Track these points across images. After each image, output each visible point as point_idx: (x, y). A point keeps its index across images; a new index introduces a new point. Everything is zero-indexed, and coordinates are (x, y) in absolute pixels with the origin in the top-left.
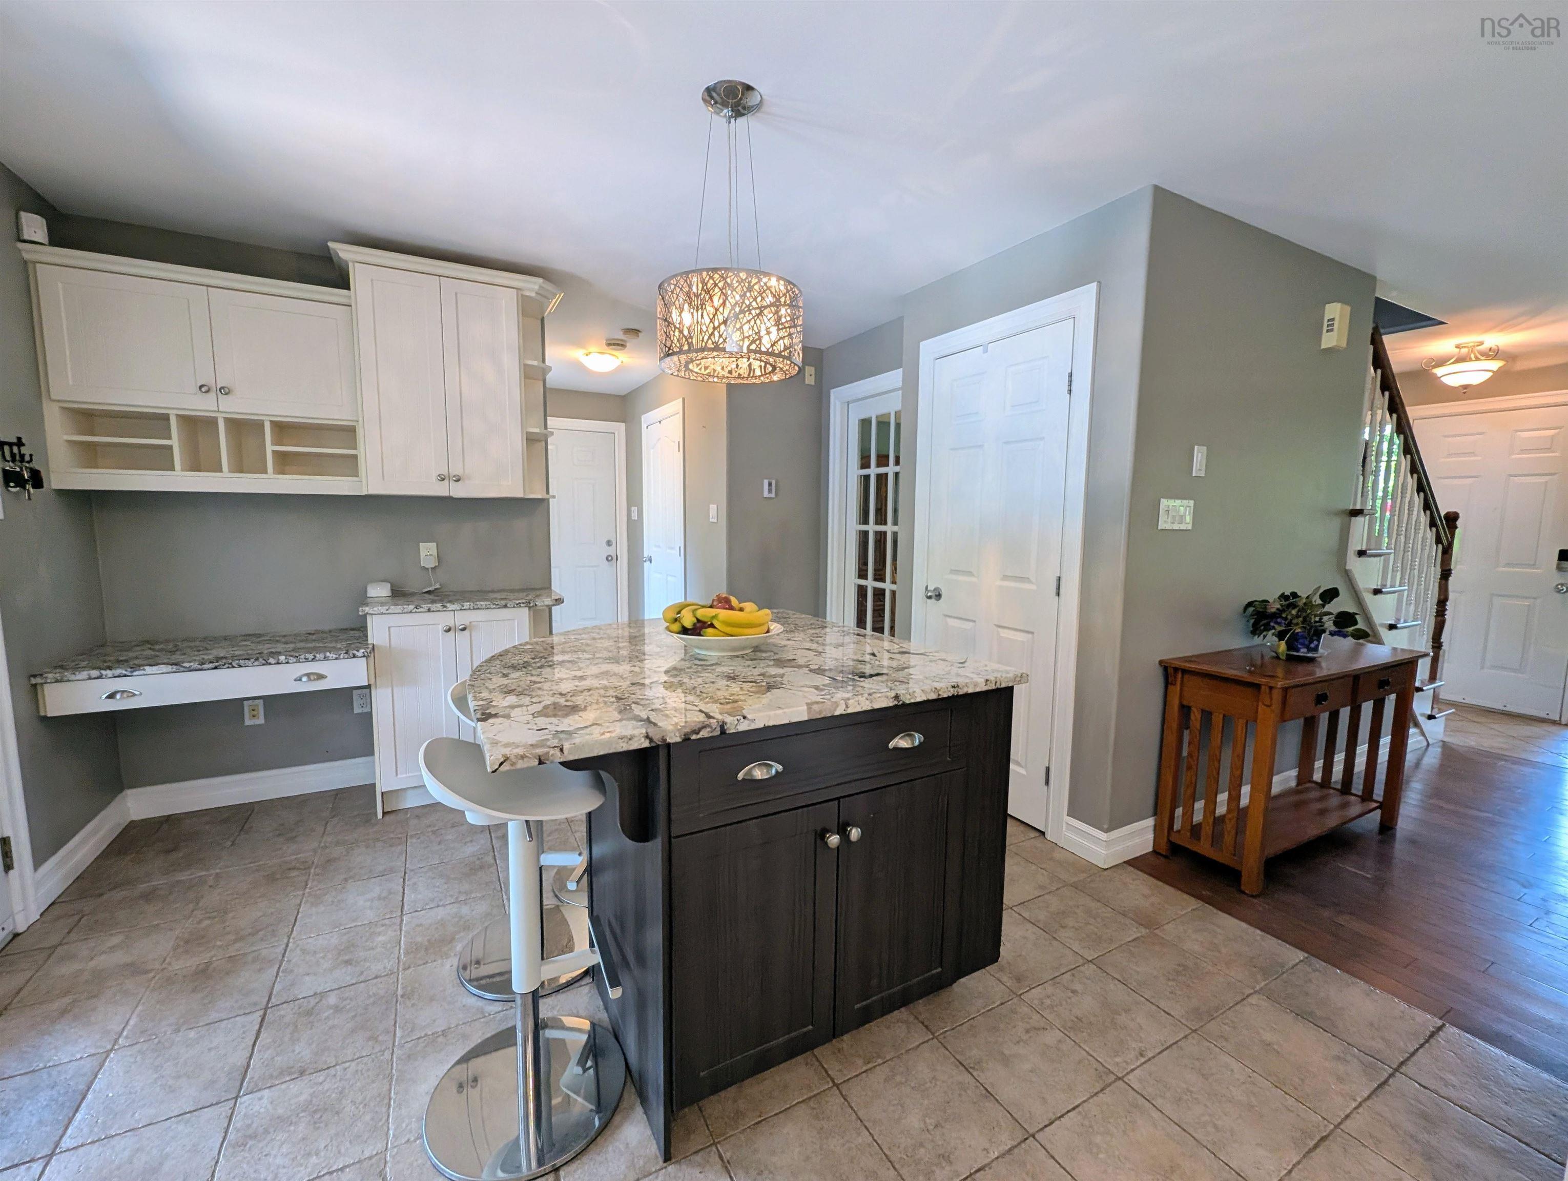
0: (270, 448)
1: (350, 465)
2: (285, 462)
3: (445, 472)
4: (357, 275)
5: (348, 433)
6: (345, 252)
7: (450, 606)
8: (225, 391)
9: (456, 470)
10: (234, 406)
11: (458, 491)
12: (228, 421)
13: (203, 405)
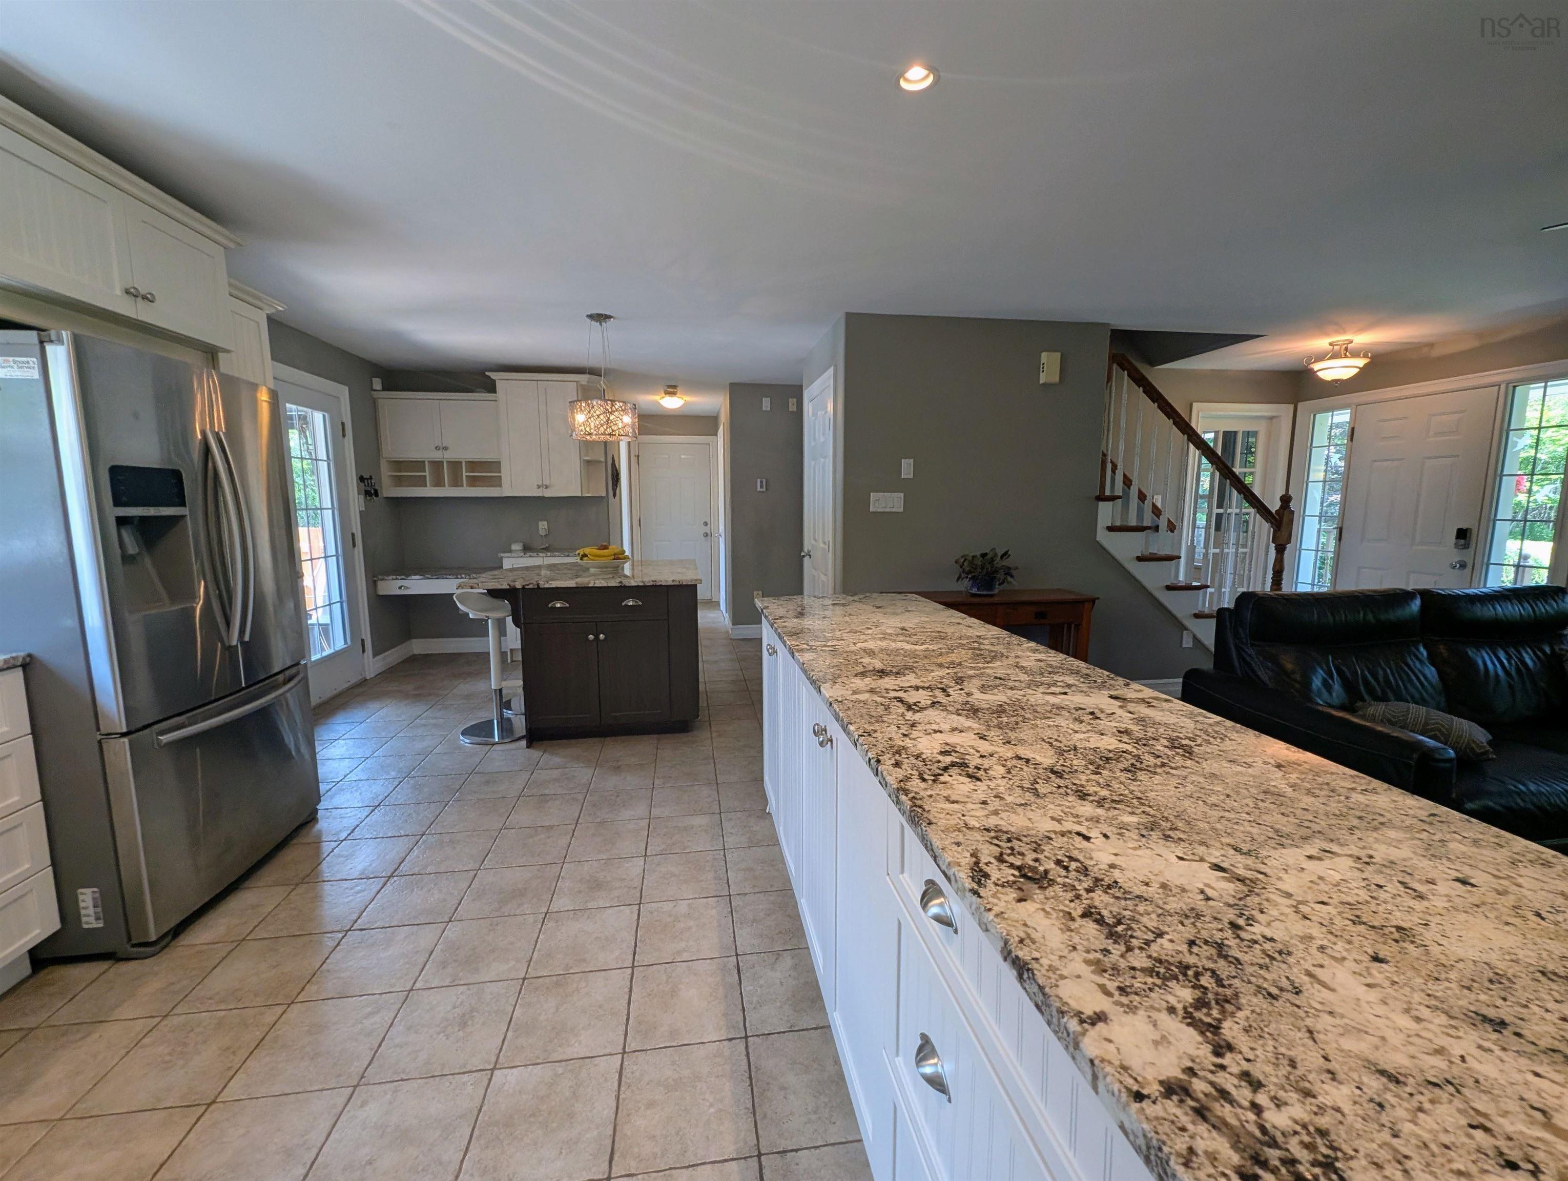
0: (465, 474)
1: (496, 482)
2: (474, 482)
3: (540, 483)
4: (499, 385)
5: (495, 465)
6: (493, 375)
7: (541, 555)
8: (445, 448)
9: (547, 482)
10: (449, 456)
11: (548, 494)
12: (449, 462)
13: (437, 456)
